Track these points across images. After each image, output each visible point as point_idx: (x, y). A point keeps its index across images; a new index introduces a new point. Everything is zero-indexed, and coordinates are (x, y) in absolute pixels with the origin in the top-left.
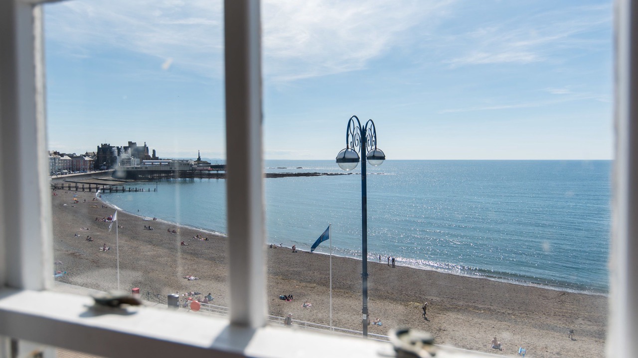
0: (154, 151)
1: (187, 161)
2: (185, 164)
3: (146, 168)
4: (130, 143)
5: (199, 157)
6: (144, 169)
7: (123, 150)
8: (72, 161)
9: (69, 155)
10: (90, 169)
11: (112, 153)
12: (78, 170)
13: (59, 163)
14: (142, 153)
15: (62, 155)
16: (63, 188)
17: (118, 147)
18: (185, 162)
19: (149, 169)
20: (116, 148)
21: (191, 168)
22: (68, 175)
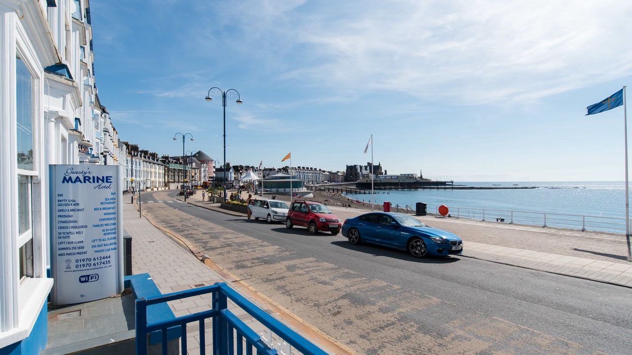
0: (386, 171)
1: (412, 175)
2: (411, 178)
3: (381, 181)
4: (368, 163)
5: (421, 175)
6: (379, 181)
7: (363, 168)
8: (330, 176)
9: (328, 172)
10: (342, 181)
11: (356, 170)
12: (335, 182)
13: (322, 177)
14: (377, 169)
15: (324, 172)
16: (325, 190)
17: (360, 166)
18: (410, 176)
19: (382, 182)
20: (359, 166)
21: (415, 181)
22: (327, 184)
